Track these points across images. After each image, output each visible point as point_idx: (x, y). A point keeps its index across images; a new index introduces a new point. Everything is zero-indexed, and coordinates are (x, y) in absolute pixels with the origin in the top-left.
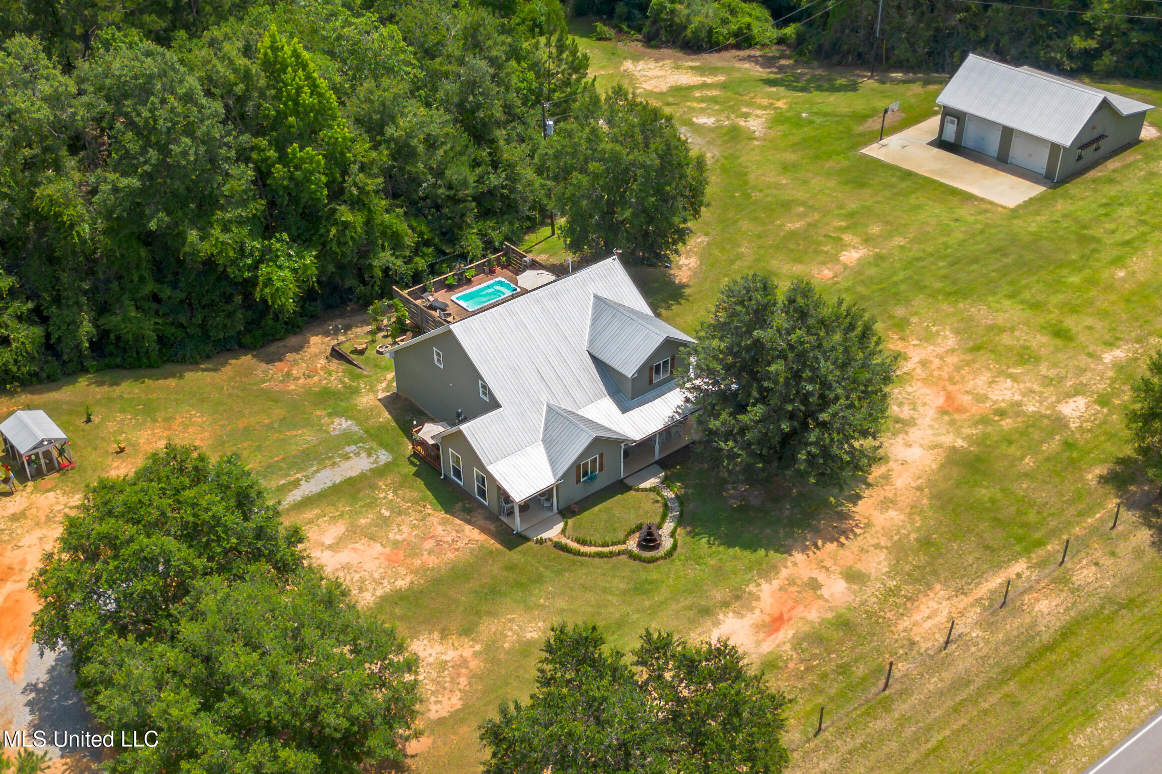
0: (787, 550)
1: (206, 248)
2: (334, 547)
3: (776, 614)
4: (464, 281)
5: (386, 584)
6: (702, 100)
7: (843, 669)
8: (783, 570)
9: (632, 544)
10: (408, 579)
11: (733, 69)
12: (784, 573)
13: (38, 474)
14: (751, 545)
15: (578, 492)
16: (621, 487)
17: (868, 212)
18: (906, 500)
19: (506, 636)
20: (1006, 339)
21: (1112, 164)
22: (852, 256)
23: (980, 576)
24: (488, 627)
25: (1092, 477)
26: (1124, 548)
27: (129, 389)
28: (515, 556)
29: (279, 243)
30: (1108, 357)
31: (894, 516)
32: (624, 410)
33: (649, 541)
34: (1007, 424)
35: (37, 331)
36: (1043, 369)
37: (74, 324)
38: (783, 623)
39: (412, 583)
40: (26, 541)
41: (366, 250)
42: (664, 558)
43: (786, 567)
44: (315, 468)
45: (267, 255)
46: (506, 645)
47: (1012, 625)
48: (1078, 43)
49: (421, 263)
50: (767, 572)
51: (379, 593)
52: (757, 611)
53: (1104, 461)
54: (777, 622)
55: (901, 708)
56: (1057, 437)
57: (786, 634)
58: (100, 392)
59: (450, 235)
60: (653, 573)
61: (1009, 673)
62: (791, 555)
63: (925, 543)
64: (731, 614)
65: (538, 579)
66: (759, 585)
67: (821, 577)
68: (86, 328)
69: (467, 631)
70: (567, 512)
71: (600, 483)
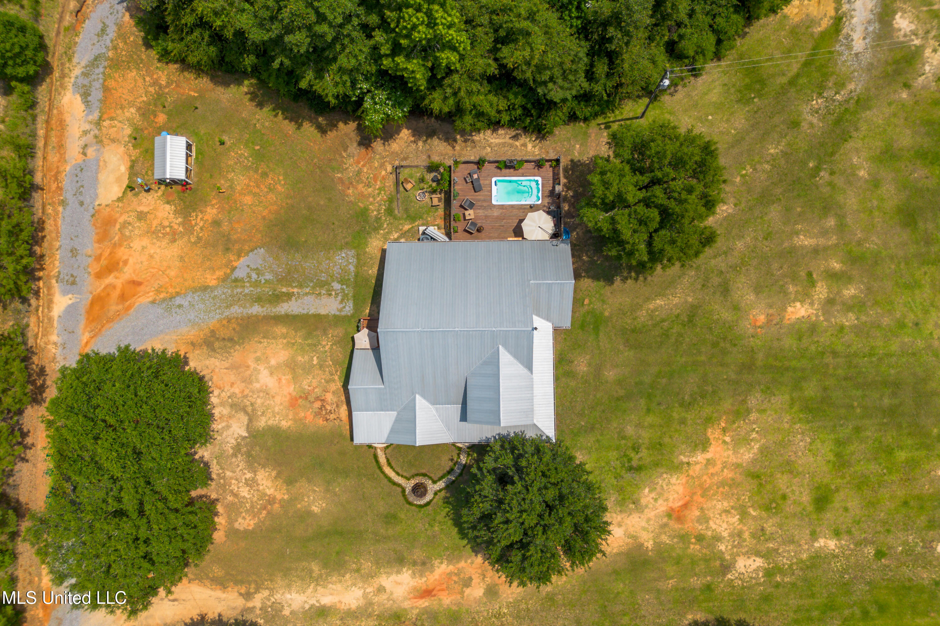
0: (477, 550)
3: (431, 587)
5: (277, 419)
8: (463, 562)
9: (410, 484)
10: (290, 423)
12: (462, 564)
17: (870, 264)
19: (303, 500)
22: (798, 312)
24: (301, 487)
30: (820, 542)
34: (694, 547)
36: (771, 524)
38: (428, 596)
39: (289, 427)
40: (137, 243)
42: (417, 506)
43: (466, 562)
44: (307, 290)
46: (299, 506)
50: (454, 558)
51: (270, 422)
52: (424, 579)
53: (711, 612)
54: (426, 593)
56: (709, 578)
57: (423, 603)
60: (403, 512)
62: (476, 555)
64: (410, 572)
65: (348, 472)
66: (442, 563)
67: (475, 581)
69: (290, 482)
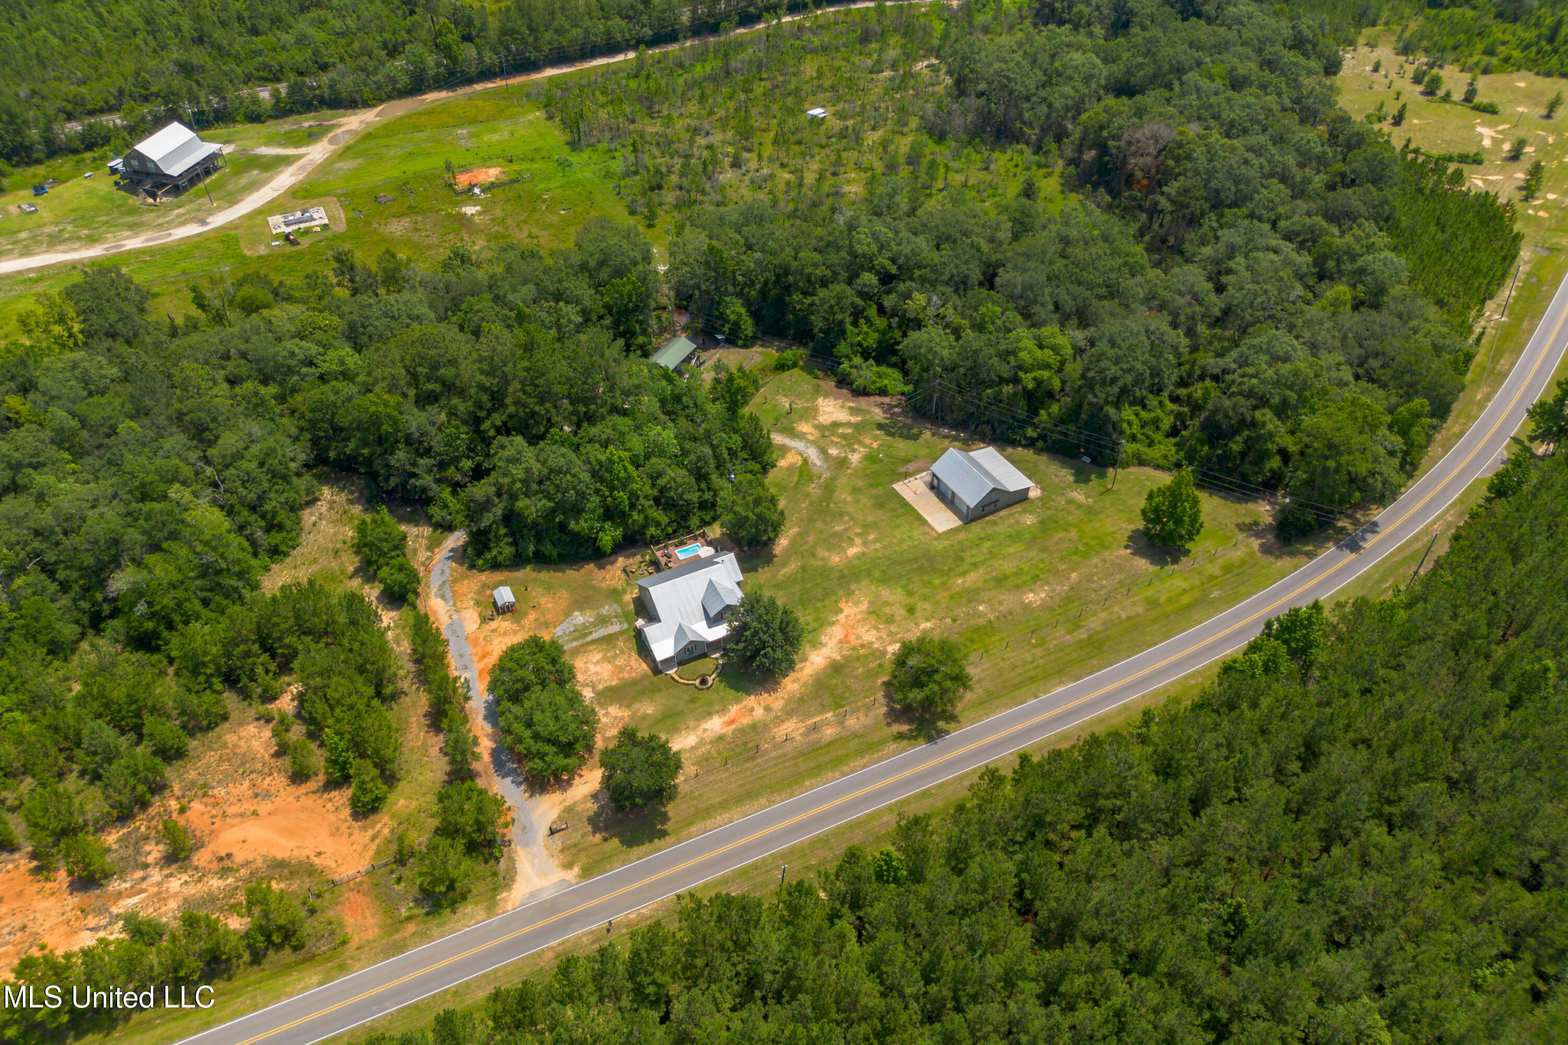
0: (749, 693)
1: (577, 528)
2: (596, 664)
3: (732, 719)
4: (682, 544)
5: (608, 683)
6: (839, 436)
7: (745, 743)
8: (744, 702)
9: (697, 682)
10: (616, 682)
11: (869, 412)
13: (504, 613)
14: (738, 690)
15: (686, 657)
16: (705, 655)
17: (874, 526)
18: (803, 680)
19: (641, 711)
20: (887, 610)
21: (1003, 513)
22: (852, 551)
23: (812, 716)
24: (636, 706)
25: (880, 681)
26: (872, 714)
27: (544, 575)
28: (655, 679)
29: (608, 525)
30: (922, 626)
31: (796, 686)
32: (710, 627)
33: (703, 682)
34: (862, 651)
35: (513, 549)
36: (893, 628)
37: (527, 548)
39: (617, 684)
40: (496, 642)
41: (645, 527)
42: (706, 690)
43: (746, 701)
44: (599, 627)
45: (602, 529)
46: (639, 715)
47: (814, 737)
48: (1030, 432)
49: (670, 530)
50: (738, 701)
51: (606, 686)
52: (727, 718)
54: (732, 722)
55: (759, 760)
56: (877, 661)
57: (733, 727)
58: (534, 575)
59: (685, 517)
60: (700, 695)
61: (802, 755)
62: (750, 696)
63: (801, 699)
64: (717, 717)
65: (659, 690)
66: (733, 706)
67: (756, 707)
68: (532, 548)
69: (629, 706)
70: (680, 664)
71: (696, 653)
